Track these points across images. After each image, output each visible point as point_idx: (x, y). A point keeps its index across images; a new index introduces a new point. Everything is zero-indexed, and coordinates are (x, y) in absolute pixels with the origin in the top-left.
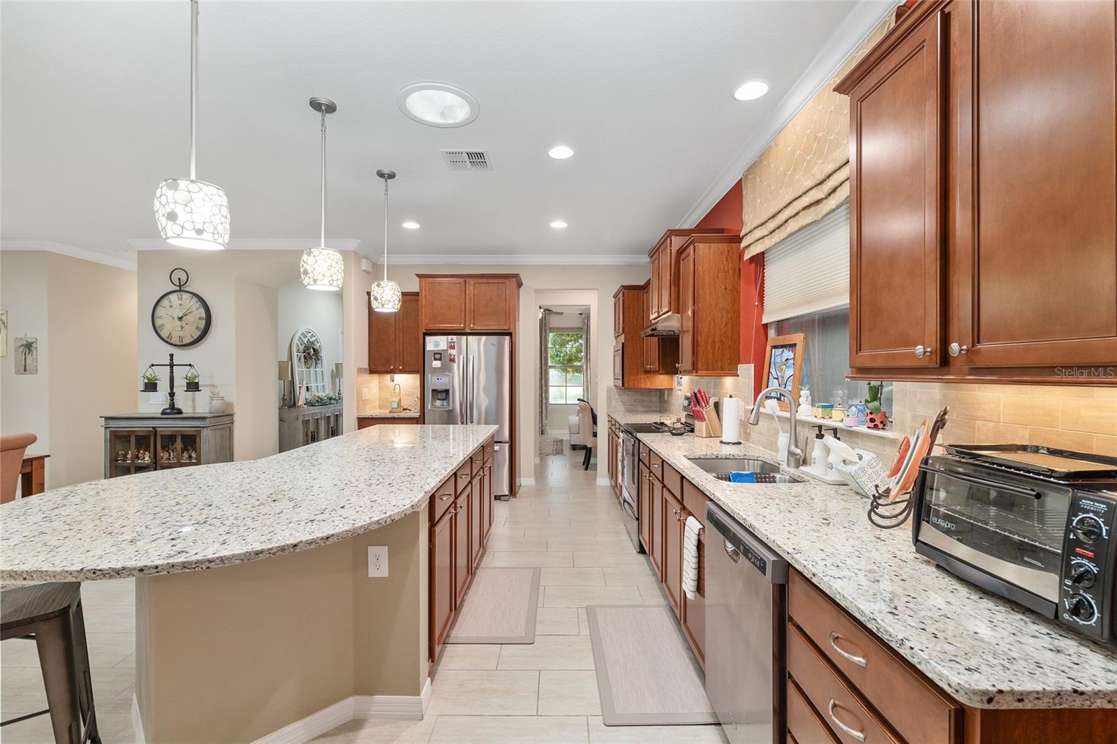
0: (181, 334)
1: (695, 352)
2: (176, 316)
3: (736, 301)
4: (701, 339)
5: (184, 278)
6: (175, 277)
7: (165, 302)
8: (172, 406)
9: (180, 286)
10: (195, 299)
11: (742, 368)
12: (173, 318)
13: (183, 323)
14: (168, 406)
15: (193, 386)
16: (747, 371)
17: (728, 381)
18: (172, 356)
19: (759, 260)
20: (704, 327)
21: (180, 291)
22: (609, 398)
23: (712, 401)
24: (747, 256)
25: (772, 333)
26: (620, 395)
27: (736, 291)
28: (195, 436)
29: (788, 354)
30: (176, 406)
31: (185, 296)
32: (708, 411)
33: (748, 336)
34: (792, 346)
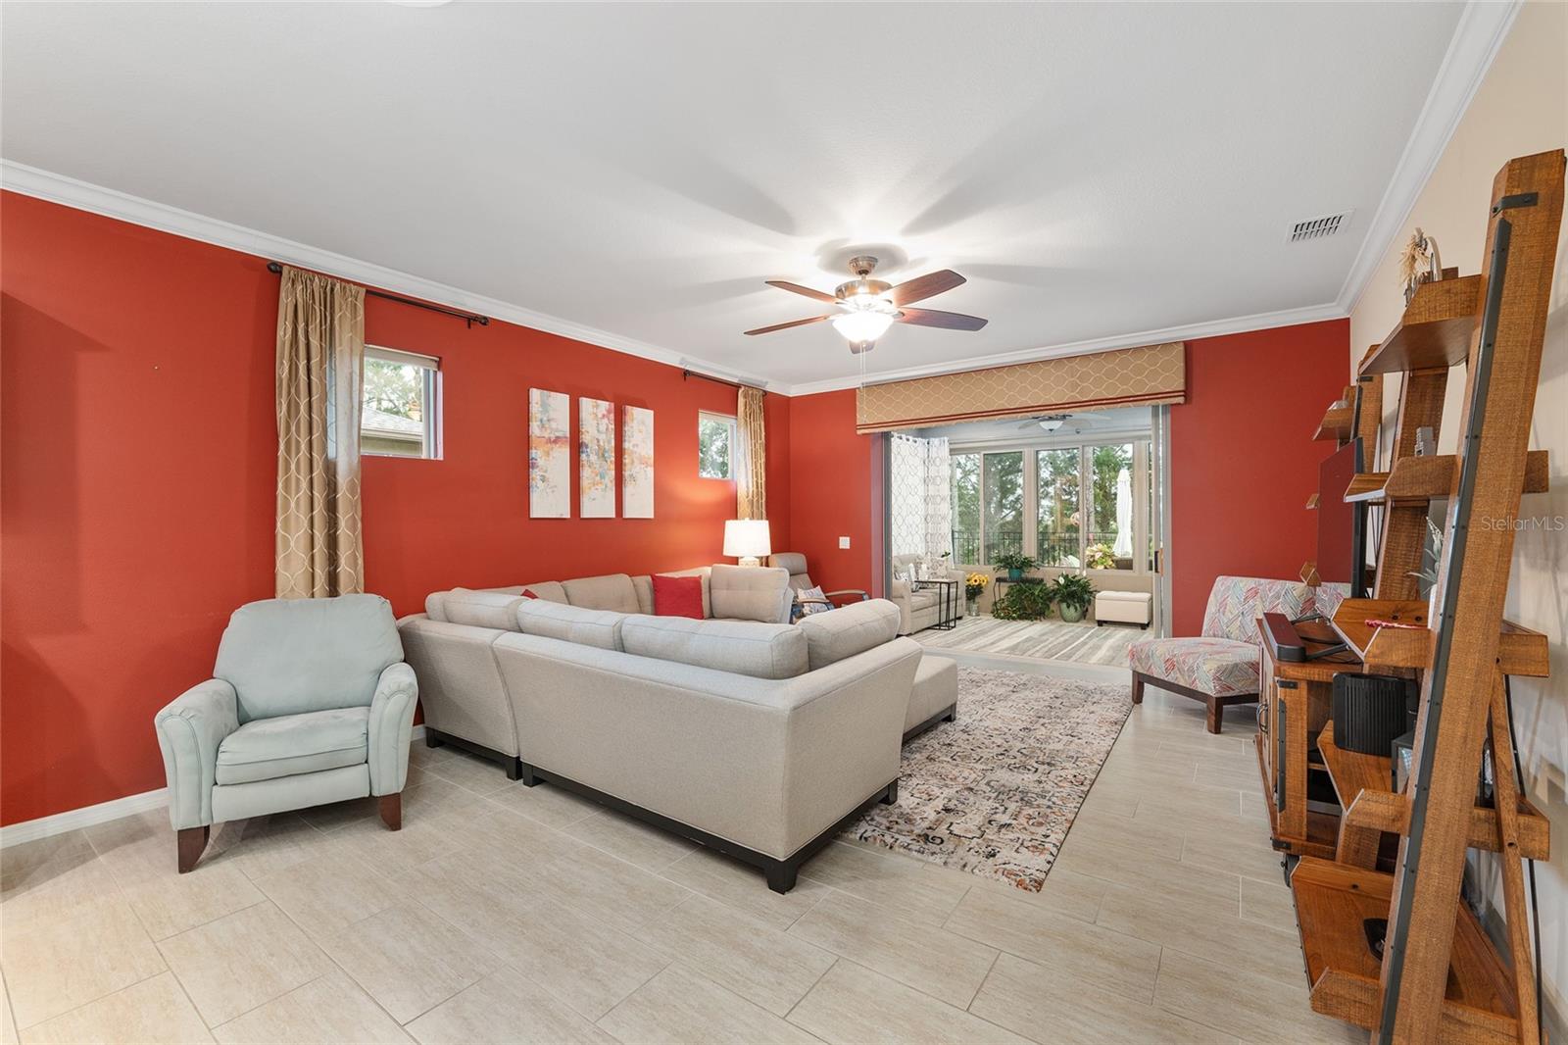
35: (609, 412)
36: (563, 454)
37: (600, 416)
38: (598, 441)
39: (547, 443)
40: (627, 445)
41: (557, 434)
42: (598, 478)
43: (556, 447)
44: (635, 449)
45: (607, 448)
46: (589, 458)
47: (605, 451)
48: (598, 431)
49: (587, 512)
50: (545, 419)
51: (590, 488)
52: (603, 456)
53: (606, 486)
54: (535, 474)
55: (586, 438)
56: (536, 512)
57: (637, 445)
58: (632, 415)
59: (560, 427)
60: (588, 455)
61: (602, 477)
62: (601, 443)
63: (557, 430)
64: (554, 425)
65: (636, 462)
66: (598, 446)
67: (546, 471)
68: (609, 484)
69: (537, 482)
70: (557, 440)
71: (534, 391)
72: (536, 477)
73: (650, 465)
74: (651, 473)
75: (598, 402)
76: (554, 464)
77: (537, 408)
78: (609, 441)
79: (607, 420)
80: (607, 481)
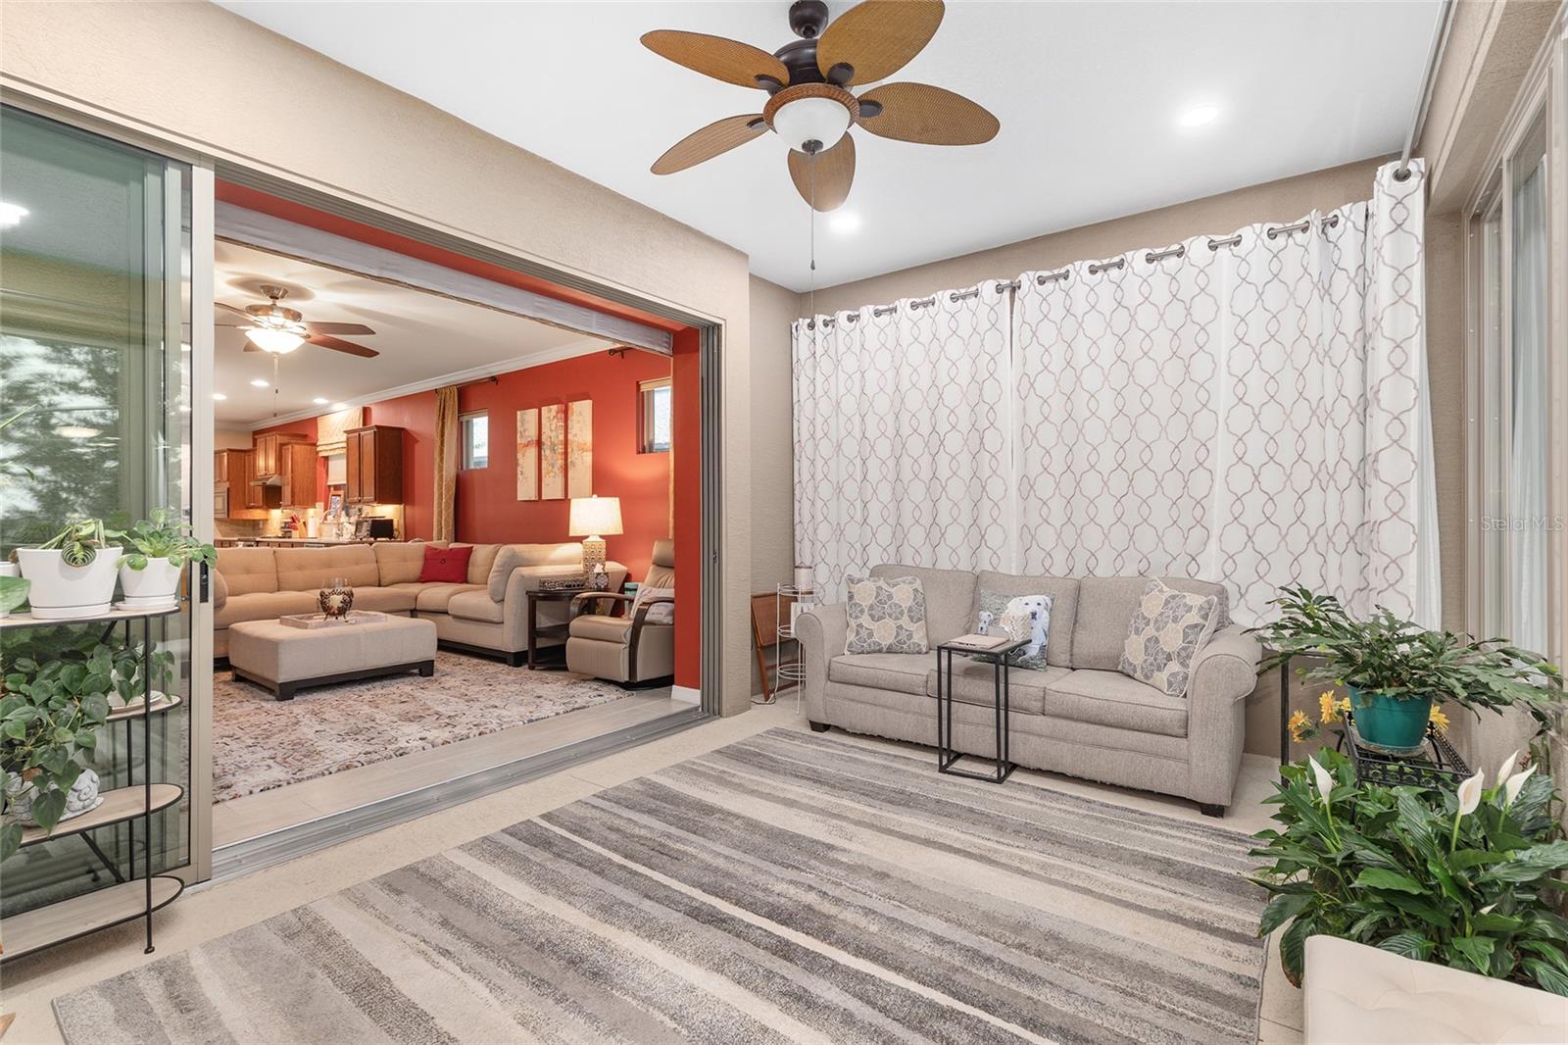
1: (293, 496)
3: (315, 473)
4: (296, 490)
11: (317, 504)
16: (320, 505)
17: (311, 511)
19: (326, 458)
20: (297, 484)
23: (302, 521)
24: (321, 454)
25: (332, 489)
26: (217, 526)
27: (315, 468)
29: (338, 498)
32: (299, 525)
33: (321, 490)
34: (339, 496)
35: (557, 413)
36: (532, 452)
37: (552, 417)
38: (551, 438)
39: (524, 448)
40: (570, 437)
41: (529, 440)
42: (551, 467)
43: (528, 449)
44: (575, 438)
45: (556, 442)
46: (546, 452)
47: (555, 445)
48: (551, 430)
49: (545, 494)
50: (523, 431)
51: (546, 476)
52: (554, 449)
53: (555, 474)
54: (519, 469)
55: (544, 438)
56: (520, 497)
57: (576, 435)
58: (573, 409)
61: (553, 467)
62: (553, 440)
63: (529, 436)
64: (527, 433)
65: (576, 449)
66: (551, 442)
67: (523, 468)
68: (557, 472)
69: (519, 476)
70: (527, 445)
71: (518, 412)
72: (519, 472)
73: (587, 451)
74: (588, 457)
75: (551, 407)
76: (527, 460)
77: (519, 424)
78: (558, 437)
79: (555, 420)
80: (556, 469)
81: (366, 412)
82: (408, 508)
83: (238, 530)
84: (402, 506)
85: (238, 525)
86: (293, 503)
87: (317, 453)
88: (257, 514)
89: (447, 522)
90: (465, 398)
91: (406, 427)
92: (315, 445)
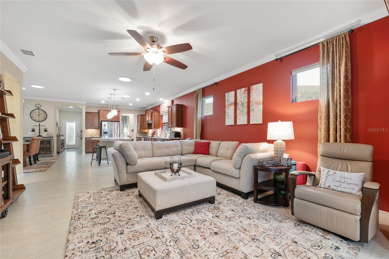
0: (39, 119)
1: (154, 126)
2: (37, 115)
3: (159, 120)
4: (155, 124)
5: (39, 106)
6: (37, 106)
7: (34, 111)
8: (40, 135)
9: (38, 108)
10: (43, 111)
11: (160, 128)
12: (36, 115)
13: (39, 116)
14: (38, 135)
15: (46, 131)
16: (161, 128)
17: (158, 130)
18: (39, 124)
19: (162, 115)
20: (155, 123)
21: (38, 109)
22: (136, 134)
23: (156, 132)
24: (161, 115)
25: (163, 124)
26: (138, 134)
27: (159, 118)
28: (50, 141)
29: (165, 126)
30: (41, 135)
31: (40, 110)
32: (156, 133)
33: (161, 124)
34: (165, 125)
35: (245, 91)
36: (232, 107)
37: (242, 93)
38: (241, 101)
39: (228, 106)
40: (251, 99)
41: (231, 103)
42: (241, 112)
43: (230, 106)
44: (254, 100)
45: (244, 102)
46: (239, 107)
47: (243, 103)
48: (241, 98)
49: (238, 123)
50: (228, 100)
51: (239, 116)
52: (243, 105)
53: (243, 114)
54: (226, 114)
55: (238, 101)
56: (227, 124)
57: (254, 98)
58: (253, 88)
59: (231, 101)
60: (238, 106)
61: (242, 112)
62: (242, 102)
63: (231, 102)
64: (230, 101)
65: (254, 104)
66: (241, 102)
67: (228, 113)
68: (244, 114)
69: (226, 116)
70: (231, 104)
71: (226, 94)
72: (226, 115)
73: (260, 104)
74: (261, 107)
75: (241, 89)
76: (230, 111)
77: (226, 98)
78: (245, 100)
79: (244, 94)
80: (244, 113)
81: (173, 101)
82: (184, 128)
83: (142, 135)
84: (183, 128)
85: (142, 133)
86: (154, 128)
87: (160, 114)
88: (146, 131)
89: (199, 133)
90: (205, 92)
91: (184, 104)
92: (159, 112)
